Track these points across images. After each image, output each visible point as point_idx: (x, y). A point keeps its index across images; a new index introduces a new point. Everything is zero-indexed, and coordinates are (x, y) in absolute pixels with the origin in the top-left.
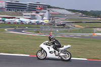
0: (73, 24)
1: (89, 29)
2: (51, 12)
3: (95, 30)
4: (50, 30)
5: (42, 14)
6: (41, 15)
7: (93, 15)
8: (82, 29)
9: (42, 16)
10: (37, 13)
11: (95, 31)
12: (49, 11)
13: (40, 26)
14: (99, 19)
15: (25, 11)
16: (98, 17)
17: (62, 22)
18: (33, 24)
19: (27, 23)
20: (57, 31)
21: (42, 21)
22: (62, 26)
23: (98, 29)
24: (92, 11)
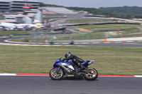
0: (77, 28)
1: (99, 33)
2: (44, 12)
3: (107, 34)
4: (43, 37)
5: (32, 15)
6: (30, 17)
7: (103, 14)
8: (89, 34)
9: (33, 18)
10: (25, 14)
11: (107, 36)
12: (41, 10)
13: (30, 32)
14: (112, 18)
15: (7, 13)
16: (111, 16)
17: (60, 26)
18: (20, 30)
19: (12, 29)
20: (55, 38)
21: (32, 25)
22: (61, 31)
23: (111, 33)
24: (101, 8)
